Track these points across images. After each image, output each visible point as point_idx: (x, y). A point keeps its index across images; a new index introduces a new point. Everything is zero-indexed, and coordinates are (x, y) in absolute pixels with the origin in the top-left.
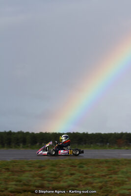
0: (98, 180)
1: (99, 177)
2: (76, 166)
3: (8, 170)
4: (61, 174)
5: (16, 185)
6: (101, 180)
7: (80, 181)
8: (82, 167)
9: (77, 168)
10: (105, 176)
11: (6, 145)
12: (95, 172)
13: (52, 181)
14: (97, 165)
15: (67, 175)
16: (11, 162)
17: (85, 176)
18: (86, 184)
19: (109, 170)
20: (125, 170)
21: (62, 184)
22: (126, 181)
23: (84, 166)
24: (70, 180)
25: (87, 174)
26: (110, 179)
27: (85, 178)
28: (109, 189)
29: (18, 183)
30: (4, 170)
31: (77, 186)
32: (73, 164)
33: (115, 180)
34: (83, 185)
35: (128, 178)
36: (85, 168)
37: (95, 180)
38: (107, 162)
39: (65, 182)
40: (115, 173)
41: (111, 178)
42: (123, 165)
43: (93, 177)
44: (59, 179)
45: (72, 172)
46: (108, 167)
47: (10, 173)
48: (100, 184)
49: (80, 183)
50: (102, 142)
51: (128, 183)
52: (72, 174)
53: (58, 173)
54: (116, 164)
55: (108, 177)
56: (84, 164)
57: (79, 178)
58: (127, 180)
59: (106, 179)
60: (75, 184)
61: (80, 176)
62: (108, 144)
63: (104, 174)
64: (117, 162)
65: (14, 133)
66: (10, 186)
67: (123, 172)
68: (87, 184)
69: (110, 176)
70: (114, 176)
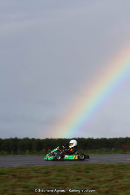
0: (104, 185)
1: (105, 181)
2: (82, 172)
3: (14, 176)
4: (68, 180)
5: (23, 191)
6: (107, 184)
8: (88, 172)
9: (83, 173)
10: (110, 181)
11: (12, 151)
12: (101, 177)
13: (58, 186)
14: (103, 170)
15: (73, 180)
16: (17, 168)
17: (91, 181)
19: (115, 175)
24: (77, 186)
25: (93, 179)
26: (116, 184)
27: (91, 183)
28: (115, 193)
29: (25, 189)
30: (11, 176)
32: (79, 170)
33: (120, 185)
36: (91, 173)
37: (101, 185)
38: (112, 166)
40: (121, 177)
41: (117, 182)
42: (128, 169)
43: (99, 182)
44: (66, 184)
45: (78, 177)
46: (114, 172)
47: (17, 179)
48: (106, 189)
50: (107, 147)
52: (78, 180)
53: (64, 178)
54: (122, 169)
55: (113, 181)
56: (89, 169)
59: (112, 183)
61: (86, 182)
62: (113, 149)
63: (109, 179)
64: (122, 167)
65: (20, 140)
66: (17, 192)
67: (128, 177)
69: (116, 180)
70: (120, 181)
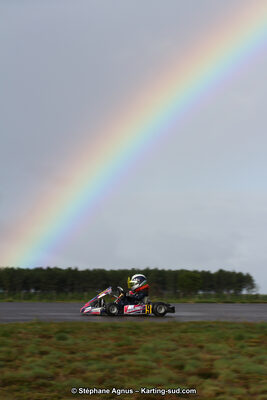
0: (95, 366)
1: (98, 359)
2: (50, 337)
4: (22, 353)
6: (102, 364)
7: (60, 367)
8: (64, 339)
9: (54, 340)
10: (109, 357)
12: (90, 350)
14: (95, 334)
15: (32, 355)
17: (69, 356)
18: (71, 373)
19: (120, 346)
20: (150, 345)
21: (22, 373)
22: (152, 368)
23: (68, 336)
24: (39, 366)
25: (73, 353)
26: (121, 363)
27: (70, 361)
31: (52, 378)
33: (129, 366)
34: (65, 376)
35: (157, 361)
36: (71, 340)
37: (90, 364)
38: (114, 328)
39: (28, 369)
40: (131, 351)
41: (122, 360)
42: (147, 334)
43: (86, 359)
44: (17, 362)
45: (44, 349)
46: (117, 339)
48: (100, 374)
49: (58, 370)
51: (155, 371)
52: (43, 353)
53: (14, 350)
54: (134, 334)
55: (115, 358)
56: (68, 333)
57: (58, 361)
58: (154, 364)
59: (113, 363)
60: (50, 372)
61: (59, 358)
63: (107, 353)
67: (146, 350)
68: (74, 372)
69: (120, 357)
70: (129, 358)
